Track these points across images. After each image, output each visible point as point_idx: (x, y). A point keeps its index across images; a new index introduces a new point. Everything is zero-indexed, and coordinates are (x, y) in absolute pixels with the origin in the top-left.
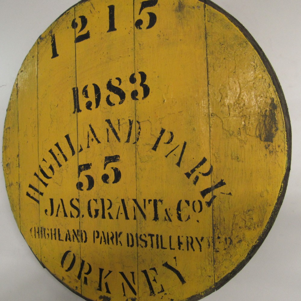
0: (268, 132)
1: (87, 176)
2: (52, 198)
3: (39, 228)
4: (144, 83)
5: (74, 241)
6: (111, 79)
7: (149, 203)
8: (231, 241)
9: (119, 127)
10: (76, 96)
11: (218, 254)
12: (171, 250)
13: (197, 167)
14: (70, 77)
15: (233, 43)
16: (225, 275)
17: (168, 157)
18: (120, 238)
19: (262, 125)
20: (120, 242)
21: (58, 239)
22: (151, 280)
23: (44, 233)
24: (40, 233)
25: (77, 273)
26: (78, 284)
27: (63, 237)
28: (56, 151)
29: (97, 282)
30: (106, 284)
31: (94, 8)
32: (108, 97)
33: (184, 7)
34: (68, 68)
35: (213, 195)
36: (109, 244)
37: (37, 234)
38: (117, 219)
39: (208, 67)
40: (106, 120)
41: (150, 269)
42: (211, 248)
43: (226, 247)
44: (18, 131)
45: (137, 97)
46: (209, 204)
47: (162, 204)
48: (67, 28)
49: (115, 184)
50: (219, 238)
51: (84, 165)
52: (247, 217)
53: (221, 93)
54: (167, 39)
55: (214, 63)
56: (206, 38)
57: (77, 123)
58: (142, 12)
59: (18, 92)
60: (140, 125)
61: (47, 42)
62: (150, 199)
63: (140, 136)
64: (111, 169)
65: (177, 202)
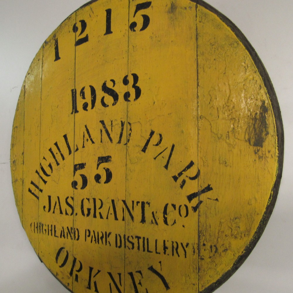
0: (258, 136)
1: (81, 175)
2: (50, 195)
3: (38, 223)
4: (136, 85)
5: (67, 238)
6: (106, 81)
7: (137, 205)
8: (217, 249)
9: (112, 128)
10: (75, 97)
11: (203, 262)
12: (156, 254)
13: (184, 170)
14: (70, 79)
15: (224, 43)
16: (210, 284)
17: (156, 159)
18: (109, 238)
19: (251, 129)
20: (109, 242)
21: (54, 235)
22: (137, 283)
23: (42, 229)
24: (39, 228)
25: (69, 270)
26: (70, 281)
27: (58, 233)
28: (55, 150)
29: (87, 280)
30: (95, 283)
31: (93, 12)
32: (103, 98)
33: (177, 8)
34: (68, 70)
35: (200, 200)
36: (98, 243)
37: (36, 229)
38: (107, 220)
39: (198, 68)
40: (100, 121)
41: (136, 272)
42: (196, 255)
43: (212, 255)
44: (24, 130)
45: (129, 99)
46: (195, 209)
47: (149, 206)
48: (68, 32)
49: (106, 184)
50: (204, 245)
51: (79, 165)
52: (234, 225)
53: (210, 95)
54: (160, 41)
55: (204, 65)
56: (197, 39)
57: (74, 123)
58: (136, 15)
59: (25, 93)
60: (131, 127)
61: (50, 46)
62: (138, 200)
63: (131, 138)
64: (103, 169)
65: (164, 205)
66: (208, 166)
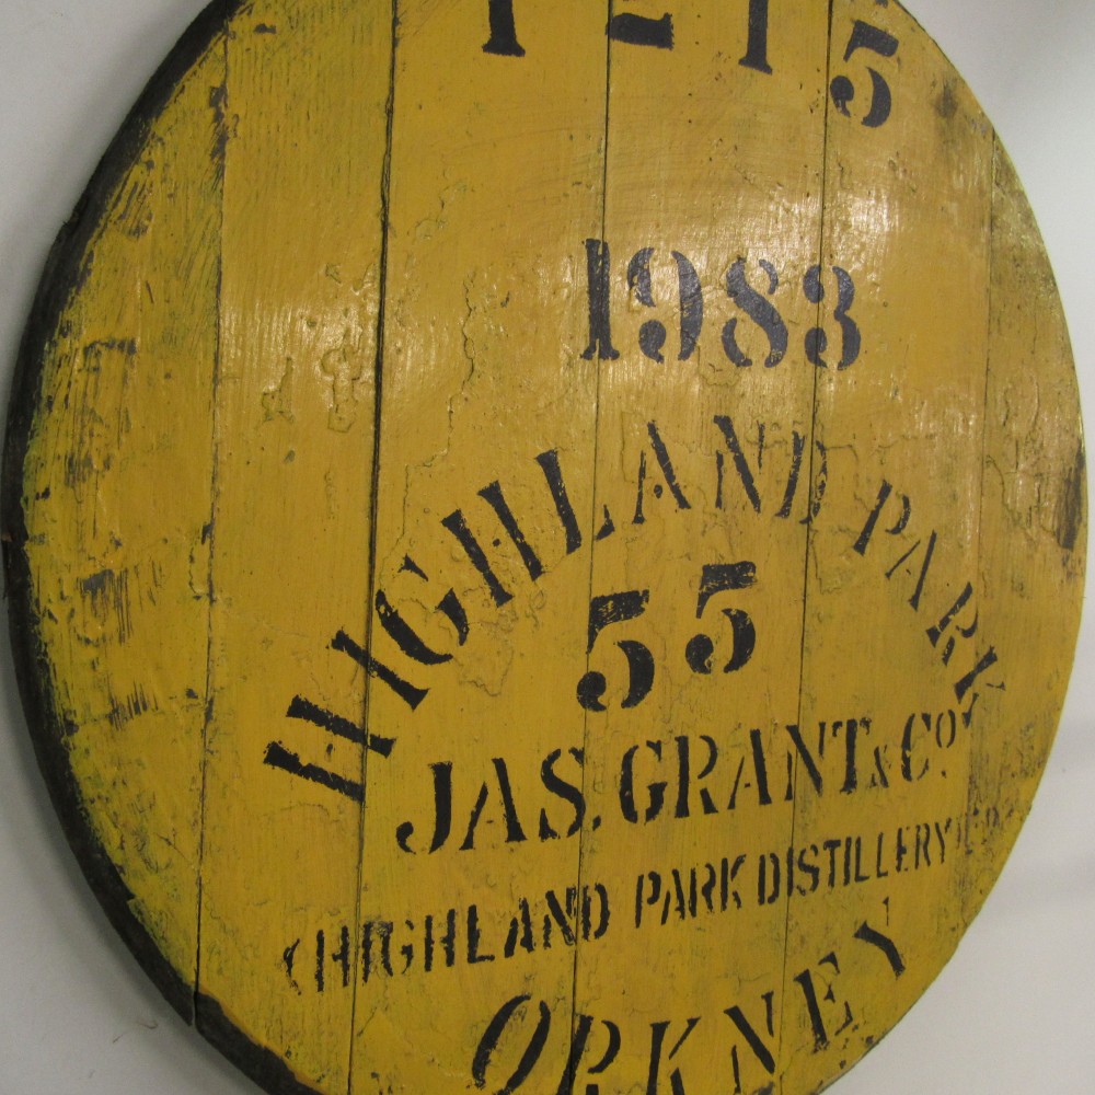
0: (1070, 525)
1: (624, 645)
2: (444, 760)
3: (351, 932)
4: (847, 313)
5: (547, 945)
7: (835, 734)
9: (760, 453)
11: (971, 860)
12: (878, 879)
13: (954, 611)
14: (579, 183)
17: (892, 577)
18: (736, 879)
20: (735, 894)
21: (466, 956)
22: (820, 992)
23: (385, 951)
24: (356, 954)
25: (553, 1085)
27: (493, 937)
28: (483, 521)
30: (676, 1079)
32: (731, 325)
34: (571, 137)
35: (974, 692)
36: (694, 913)
38: (731, 811)
40: (717, 419)
41: (821, 962)
42: (962, 844)
43: (987, 835)
45: (823, 356)
46: (967, 718)
47: (868, 733)
49: (733, 674)
50: (976, 812)
51: (617, 598)
52: (1026, 745)
55: (1000, 312)
58: (852, 56)
60: (827, 460)
62: (838, 719)
63: (825, 500)
64: (722, 614)
65: (905, 721)
66: (992, 597)
